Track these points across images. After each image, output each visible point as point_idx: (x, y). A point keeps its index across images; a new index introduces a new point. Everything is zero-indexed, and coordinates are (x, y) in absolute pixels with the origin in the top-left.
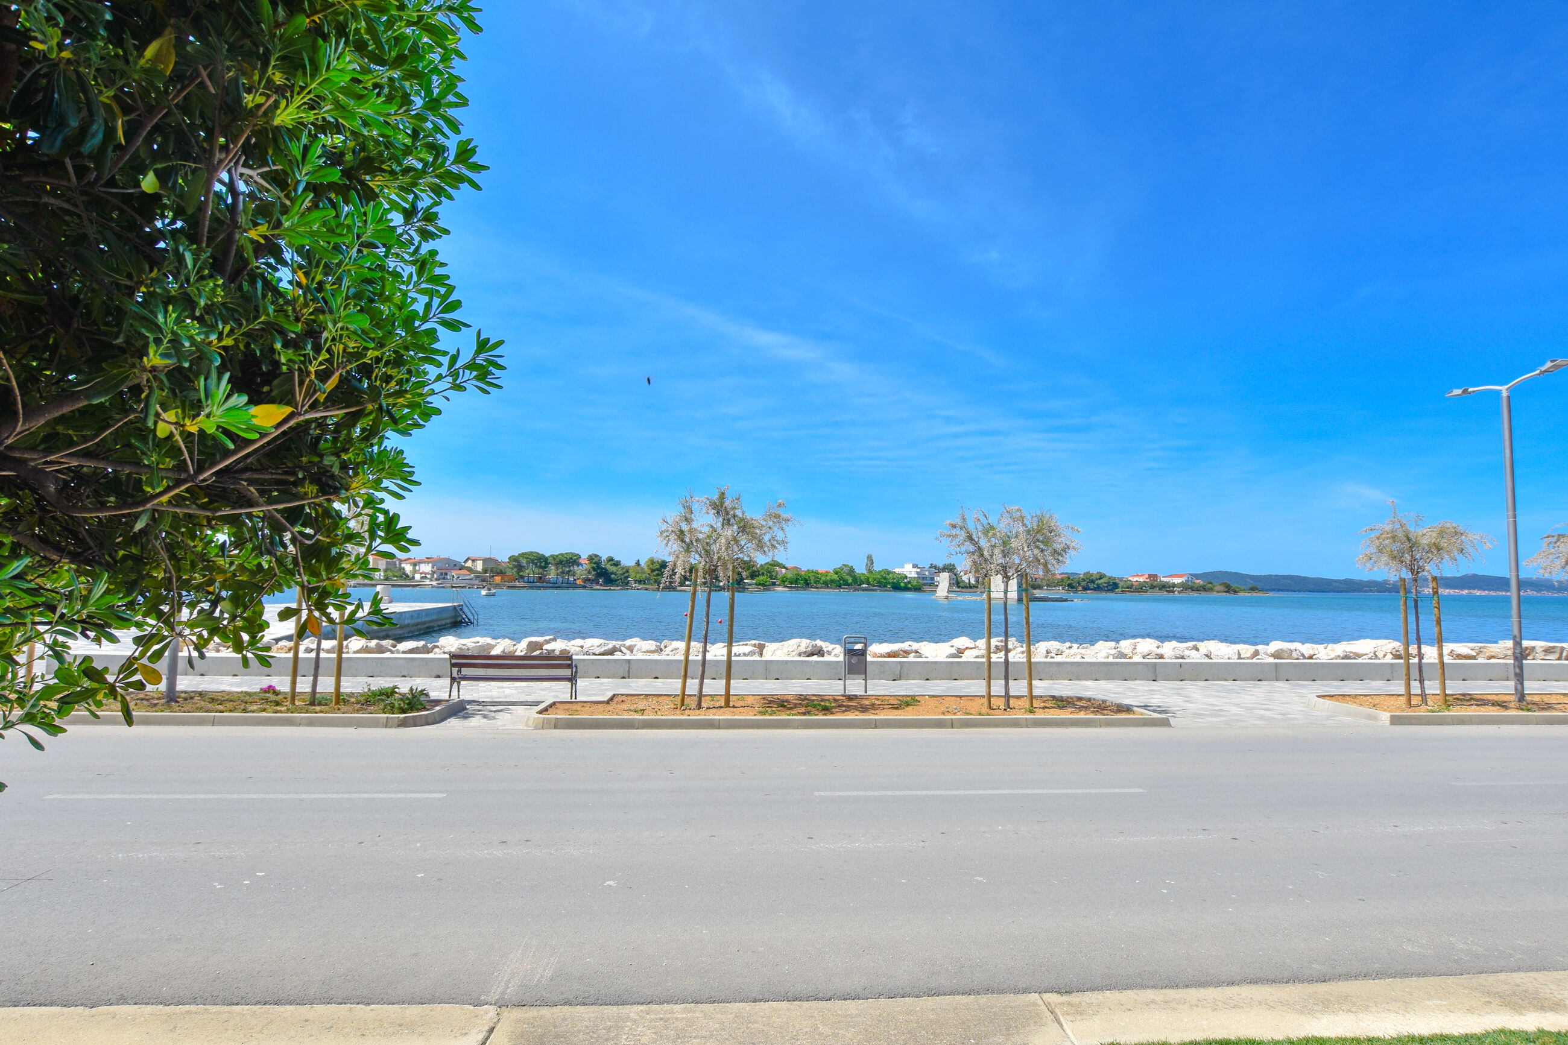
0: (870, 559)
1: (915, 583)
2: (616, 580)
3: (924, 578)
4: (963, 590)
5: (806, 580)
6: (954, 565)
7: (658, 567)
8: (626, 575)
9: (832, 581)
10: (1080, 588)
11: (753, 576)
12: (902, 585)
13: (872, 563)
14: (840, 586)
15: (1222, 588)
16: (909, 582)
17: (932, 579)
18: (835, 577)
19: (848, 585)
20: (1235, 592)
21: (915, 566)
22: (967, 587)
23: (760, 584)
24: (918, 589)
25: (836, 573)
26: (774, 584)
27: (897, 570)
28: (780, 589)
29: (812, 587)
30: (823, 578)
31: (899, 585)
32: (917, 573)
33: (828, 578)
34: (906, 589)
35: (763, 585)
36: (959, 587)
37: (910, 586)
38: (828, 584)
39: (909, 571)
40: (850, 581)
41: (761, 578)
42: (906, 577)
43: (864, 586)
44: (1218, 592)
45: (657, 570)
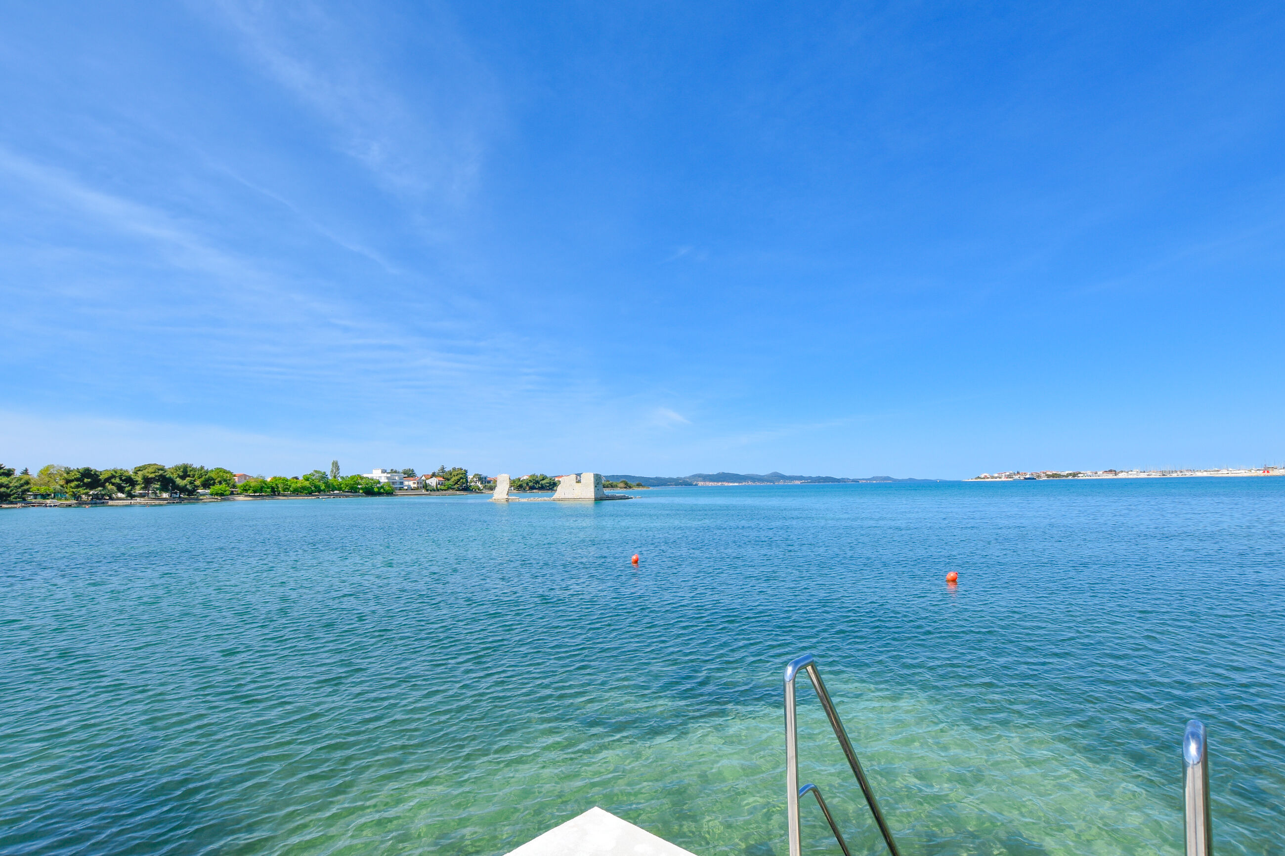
0: (336, 465)
1: (387, 488)
2: (10, 495)
3: (393, 483)
4: (432, 493)
5: (273, 488)
6: (413, 471)
7: (79, 476)
8: (26, 487)
9: (304, 488)
10: (528, 488)
11: (206, 484)
12: (376, 490)
13: (338, 469)
14: (310, 494)
15: (622, 485)
16: (382, 487)
17: (402, 483)
18: (307, 484)
19: (319, 491)
20: (630, 487)
21: (384, 471)
22: (434, 490)
23: (217, 494)
24: (390, 493)
25: (307, 480)
26: (232, 493)
27: (369, 476)
28: (241, 498)
29: (279, 495)
30: (293, 485)
31: (371, 491)
32: (388, 478)
33: (299, 485)
34: (379, 494)
35: (222, 495)
36: (427, 490)
37: (382, 491)
38: (297, 492)
39: (378, 475)
40: (323, 487)
41: (217, 487)
42: (379, 483)
43: (336, 492)
44: (621, 488)
45: (77, 480)
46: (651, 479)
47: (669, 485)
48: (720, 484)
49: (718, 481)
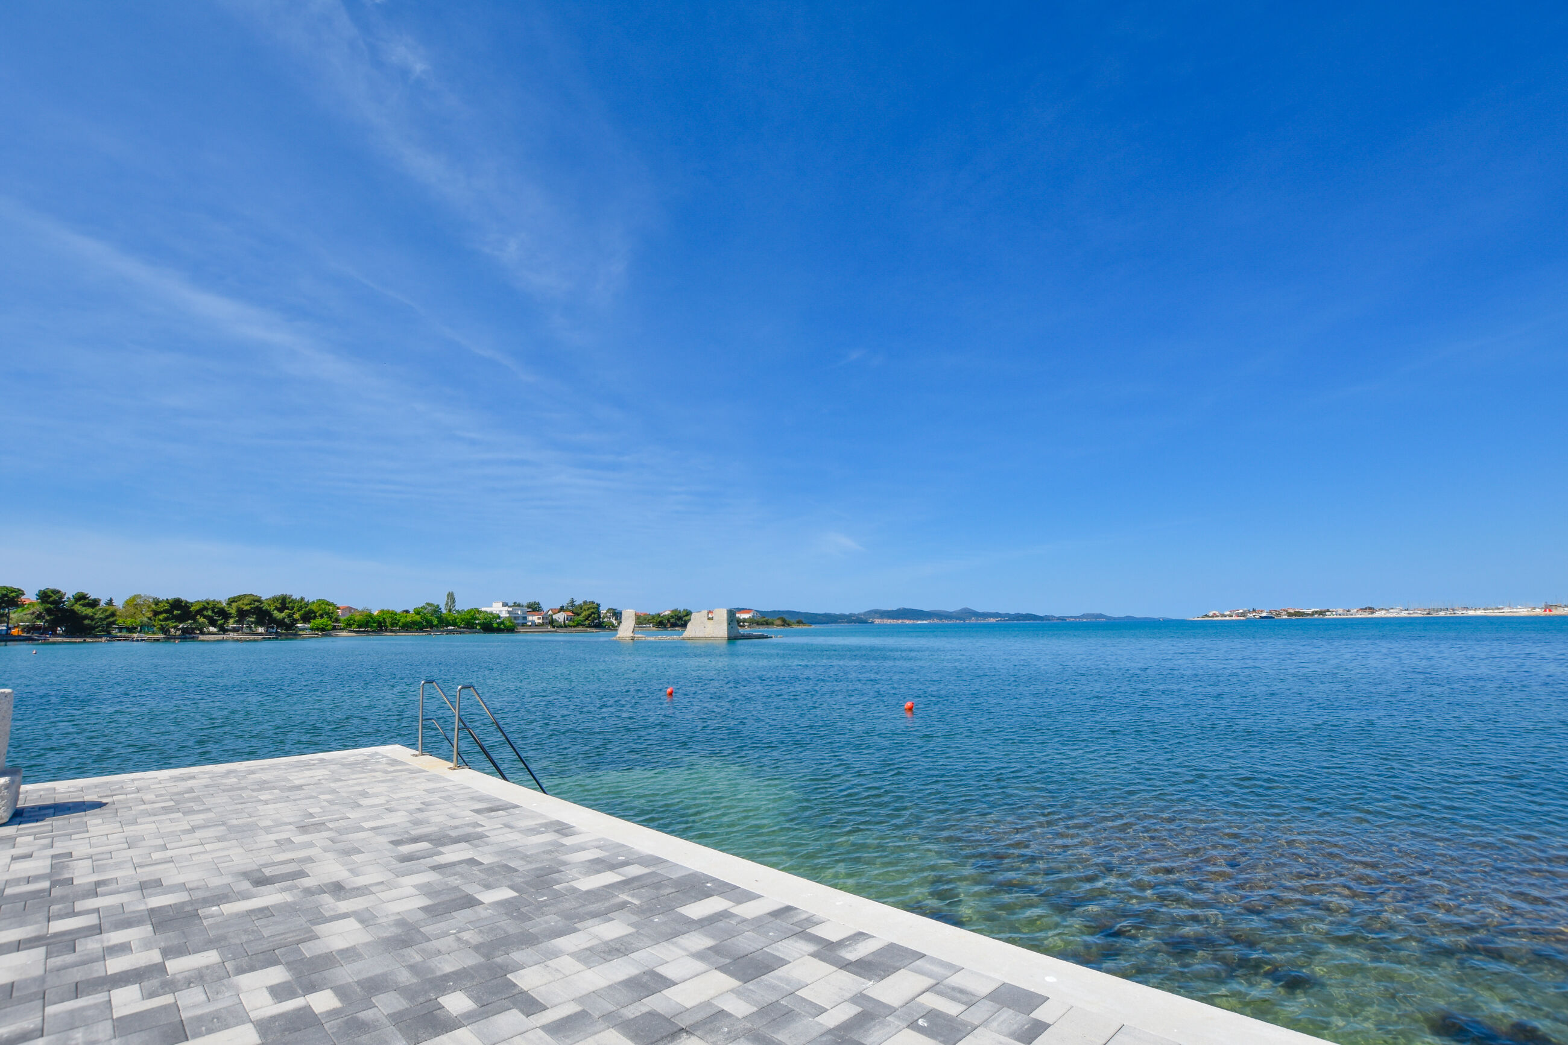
0: (451, 597)
1: (508, 624)
2: (94, 628)
3: (515, 618)
4: (559, 630)
5: (379, 623)
6: (538, 604)
7: (167, 607)
8: (111, 619)
9: (414, 623)
10: (669, 625)
11: (306, 618)
12: (495, 625)
13: (454, 602)
14: (421, 629)
15: (779, 622)
16: (502, 623)
17: (525, 618)
18: (418, 618)
19: (431, 626)
20: (789, 625)
21: (505, 605)
22: (561, 627)
23: (318, 629)
24: (511, 630)
25: (418, 613)
26: (334, 628)
27: (488, 609)
28: (344, 634)
29: (386, 630)
30: (403, 620)
31: (490, 626)
32: (509, 612)
33: (408, 619)
34: (499, 630)
35: (323, 630)
36: (554, 627)
37: (502, 626)
38: (407, 627)
39: (498, 609)
40: (435, 623)
41: (318, 621)
42: (499, 617)
43: (450, 628)
44: (778, 626)
45: (166, 611)
46: (819, 615)
47: (839, 623)
48: (900, 621)
49: (898, 619)
